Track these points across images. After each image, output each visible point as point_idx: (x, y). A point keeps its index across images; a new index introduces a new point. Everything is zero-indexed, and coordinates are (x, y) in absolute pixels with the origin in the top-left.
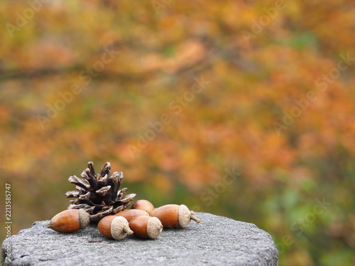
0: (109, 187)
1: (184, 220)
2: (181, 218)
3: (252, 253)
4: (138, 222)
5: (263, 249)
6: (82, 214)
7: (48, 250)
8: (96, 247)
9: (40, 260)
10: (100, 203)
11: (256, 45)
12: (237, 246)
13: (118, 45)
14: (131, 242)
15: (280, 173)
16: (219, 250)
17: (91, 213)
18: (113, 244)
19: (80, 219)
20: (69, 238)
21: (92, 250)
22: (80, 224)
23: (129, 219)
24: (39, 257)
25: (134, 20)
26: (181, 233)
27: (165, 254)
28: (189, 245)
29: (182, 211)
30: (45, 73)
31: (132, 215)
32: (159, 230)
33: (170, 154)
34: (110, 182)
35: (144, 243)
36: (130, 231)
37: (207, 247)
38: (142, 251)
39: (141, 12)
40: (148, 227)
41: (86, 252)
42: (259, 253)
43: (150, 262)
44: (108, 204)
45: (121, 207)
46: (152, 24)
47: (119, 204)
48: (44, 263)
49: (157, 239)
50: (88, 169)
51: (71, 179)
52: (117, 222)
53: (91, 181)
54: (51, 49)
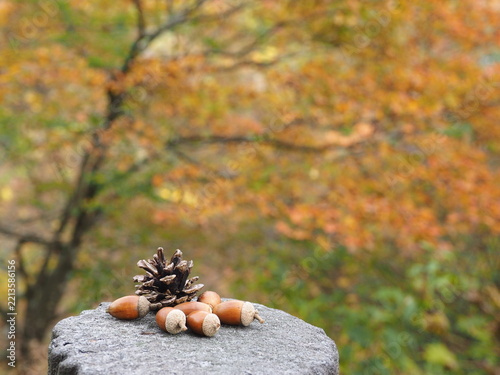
0: (174, 276)
1: (247, 319)
2: (243, 316)
3: (305, 367)
4: (195, 317)
5: (319, 363)
6: (142, 302)
7: (95, 339)
8: (145, 340)
9: (80, 351)
10: (165, 291)
11: (416, 132)
12: (293, 356)
13: (299, 122)
14: (185, 338)
15: (426, 245)
16: (271, 359)
17: (152, 301)
18: (165, 339)
19: (138, 307)
20: (124, 326)
21: (139, 344)
22: (139, 312)
23: (187, 313)
24: (80, 347)
25: (314, 103)
26: (241, 332)
27: (211, 358)
28: (244, 349)
29: (247, 308)
30: (239, 140)
31: (193, 308)
32: (215, 328)
33: (334, 220)
34: (176, 271)
35: (198, 340)
36: (184, 327)
37: (260, 353)
38: (190, 351)
39: (320, 98)
40: (204, 325)
41: (132, 345)
42: (312, 368)
43: (192, 366)
44: (173, 293)
45: (185, 298)
46: (329, 108)
47: (184, 294)
48: (82, 355)
49: (212, 337)
50: (156, 255)
51: (140, 264)
52: (174, 315)
53: (158, 267)
54: (246, 120)
